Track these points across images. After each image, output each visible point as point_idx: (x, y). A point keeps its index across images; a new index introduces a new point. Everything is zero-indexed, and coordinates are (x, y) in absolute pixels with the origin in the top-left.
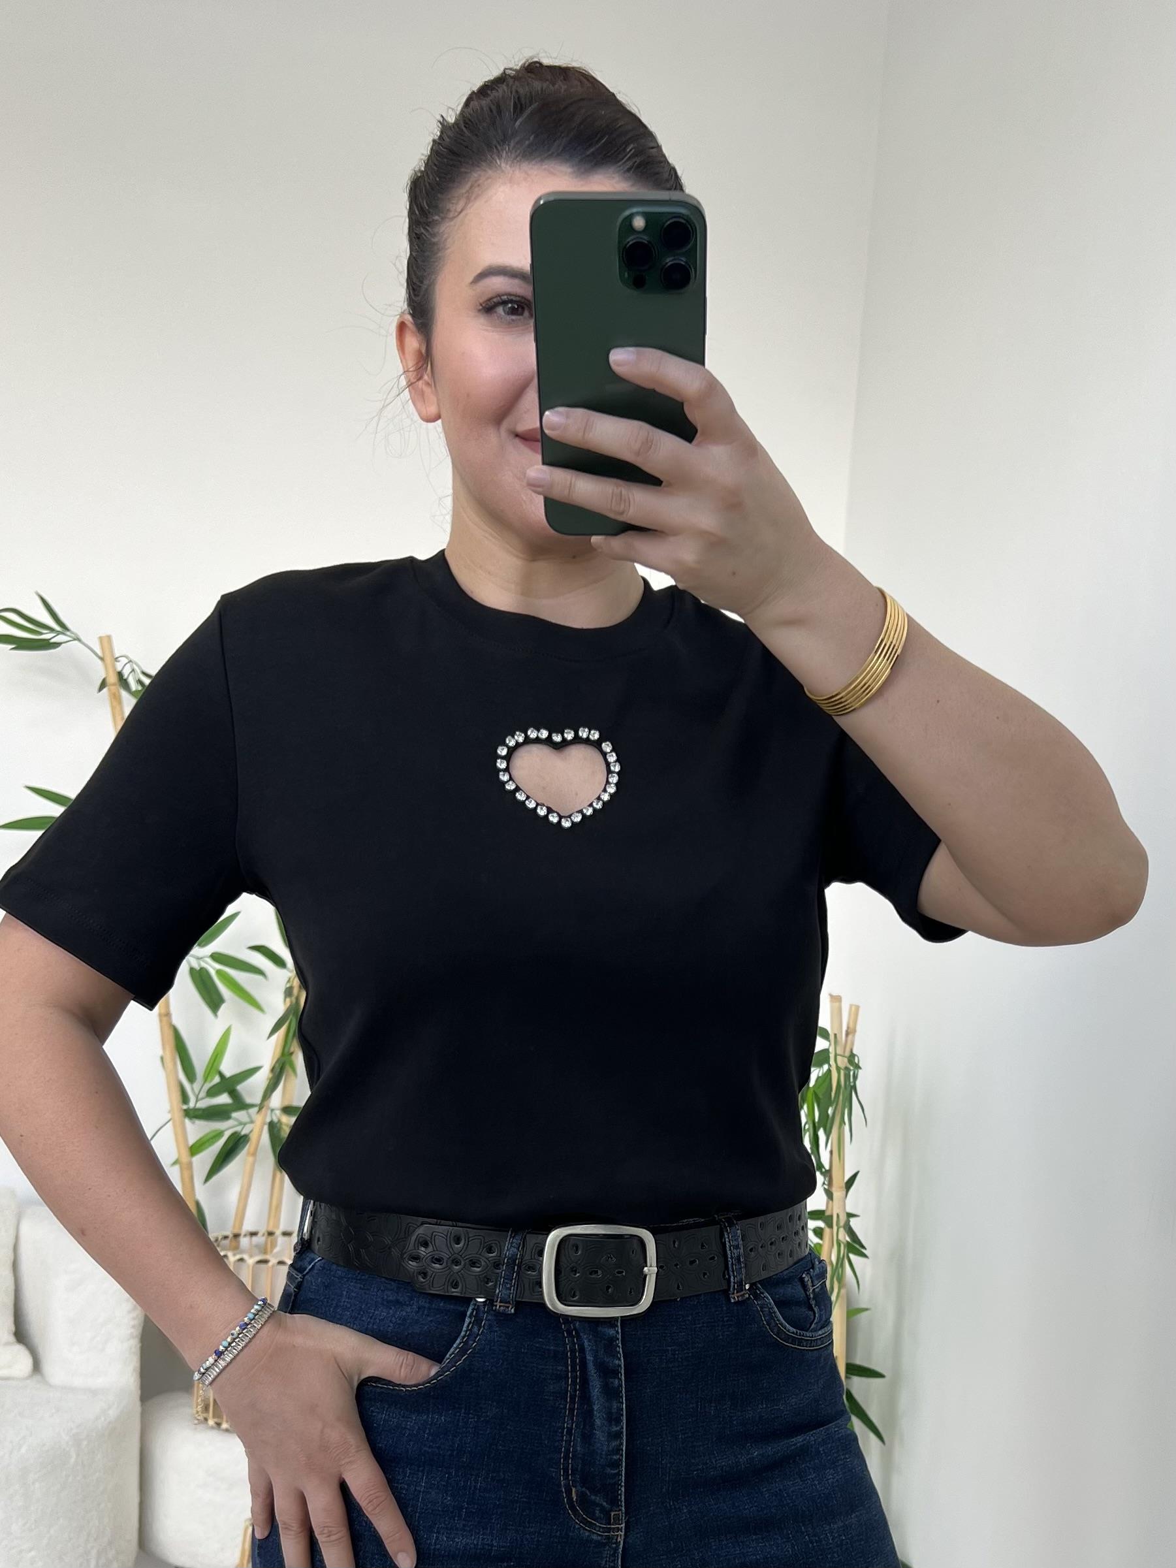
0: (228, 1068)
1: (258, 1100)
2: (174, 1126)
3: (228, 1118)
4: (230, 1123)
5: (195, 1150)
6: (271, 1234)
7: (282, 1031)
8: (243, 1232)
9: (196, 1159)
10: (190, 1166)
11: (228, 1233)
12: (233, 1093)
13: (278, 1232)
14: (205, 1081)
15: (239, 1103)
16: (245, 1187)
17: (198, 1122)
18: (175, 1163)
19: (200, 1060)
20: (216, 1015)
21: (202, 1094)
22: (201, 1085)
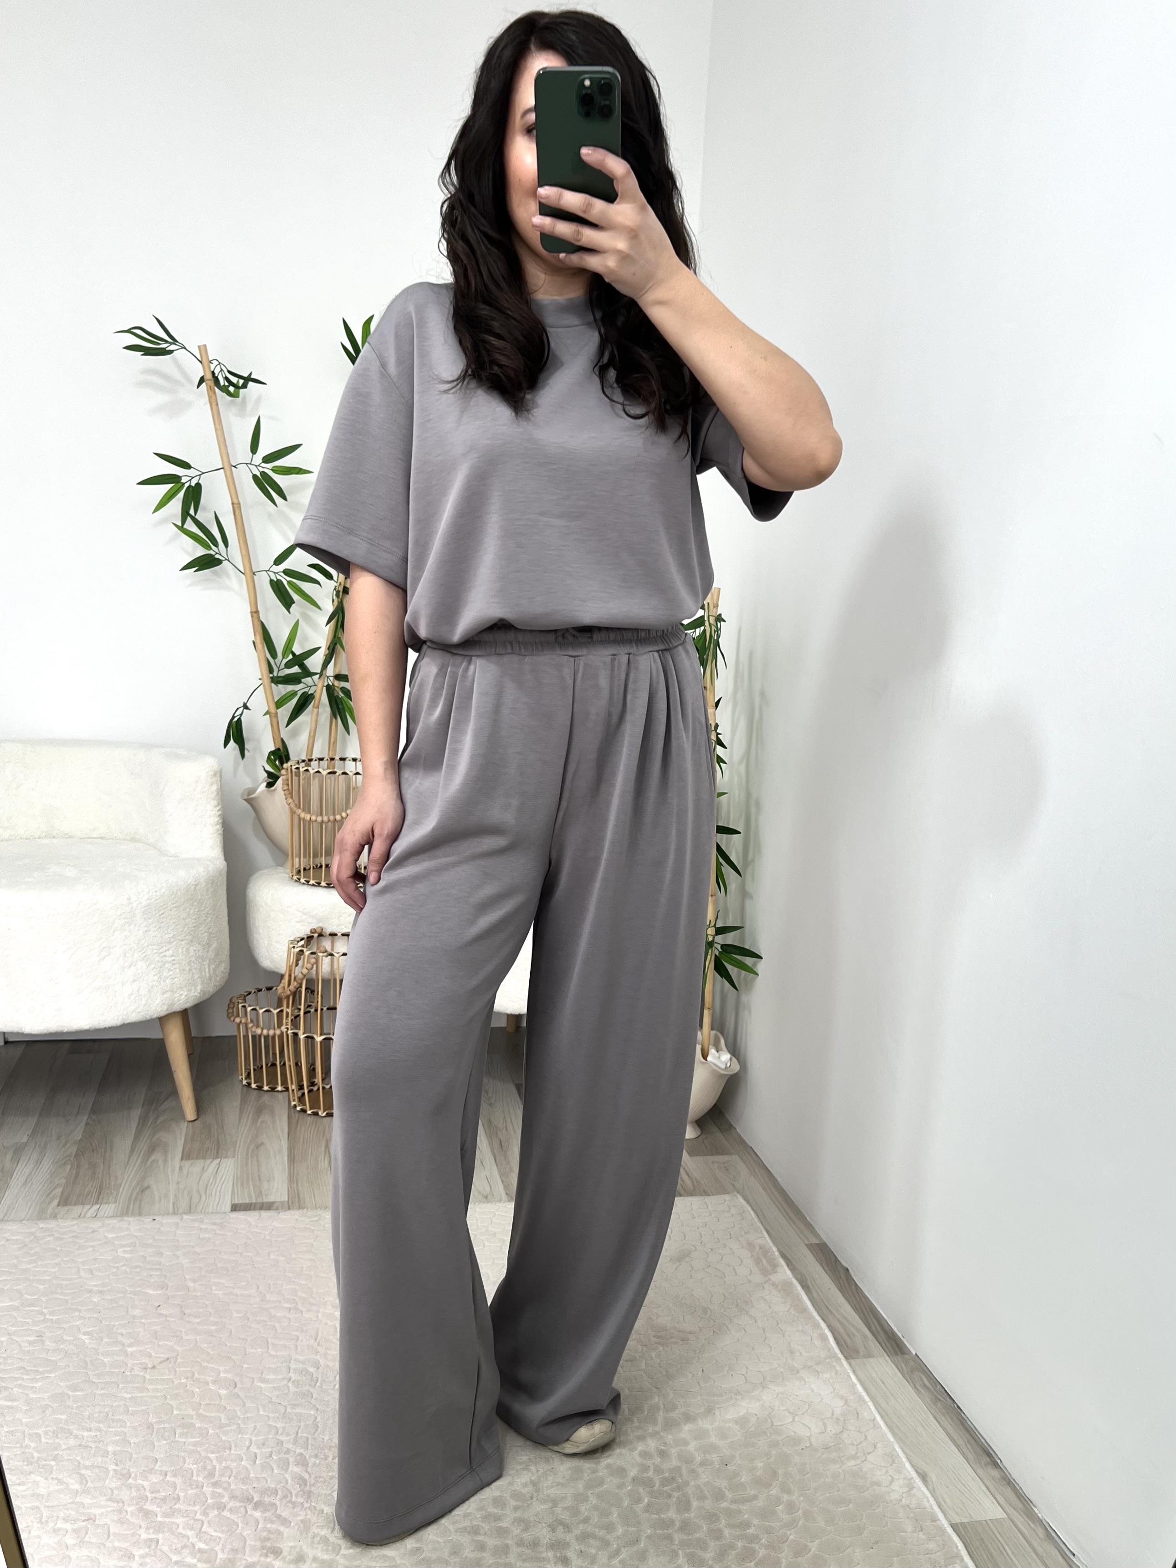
0: (298, 650)
1: (319, 672)
2: (264, 686)
3: (300, 682)
4: (301, 686)
5: (279, 704)
6: (332, 759)
7: (333, 623)
8: (314, 757)
9: (278, 711)
10: (277, 713)
11: (304, 758)
12: (302, 666)
13: (337, 758)
14: (283, 658)
15: (307, 673)
16: (313, 729)
17: (279, 685)
18: (265, 715)
19: (280, 643)
20: (289, 612)
21: (283, 666)
22: (281, 659)
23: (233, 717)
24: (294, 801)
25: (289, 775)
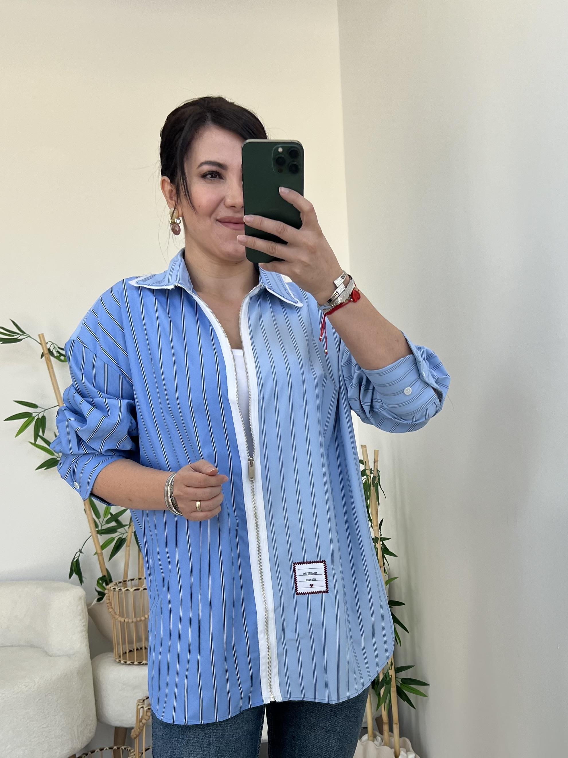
0: (114, 511)
1: (128, 524)
4: (117, 534)
5: (103, 547)
6: (140, 579)
8: (128, 579)
9: (103, 551)
11: (121, 580)
12: (117, 521)
14: (105, 517)
15: (120, 525)
16: (127, 559)
17: (103, 535)
18: (94, 555)
19: (102, 508)
21: (104, 523)
22: (103, 519)
23: (74, 558)
24: (114, 610)
25: (110, 593)
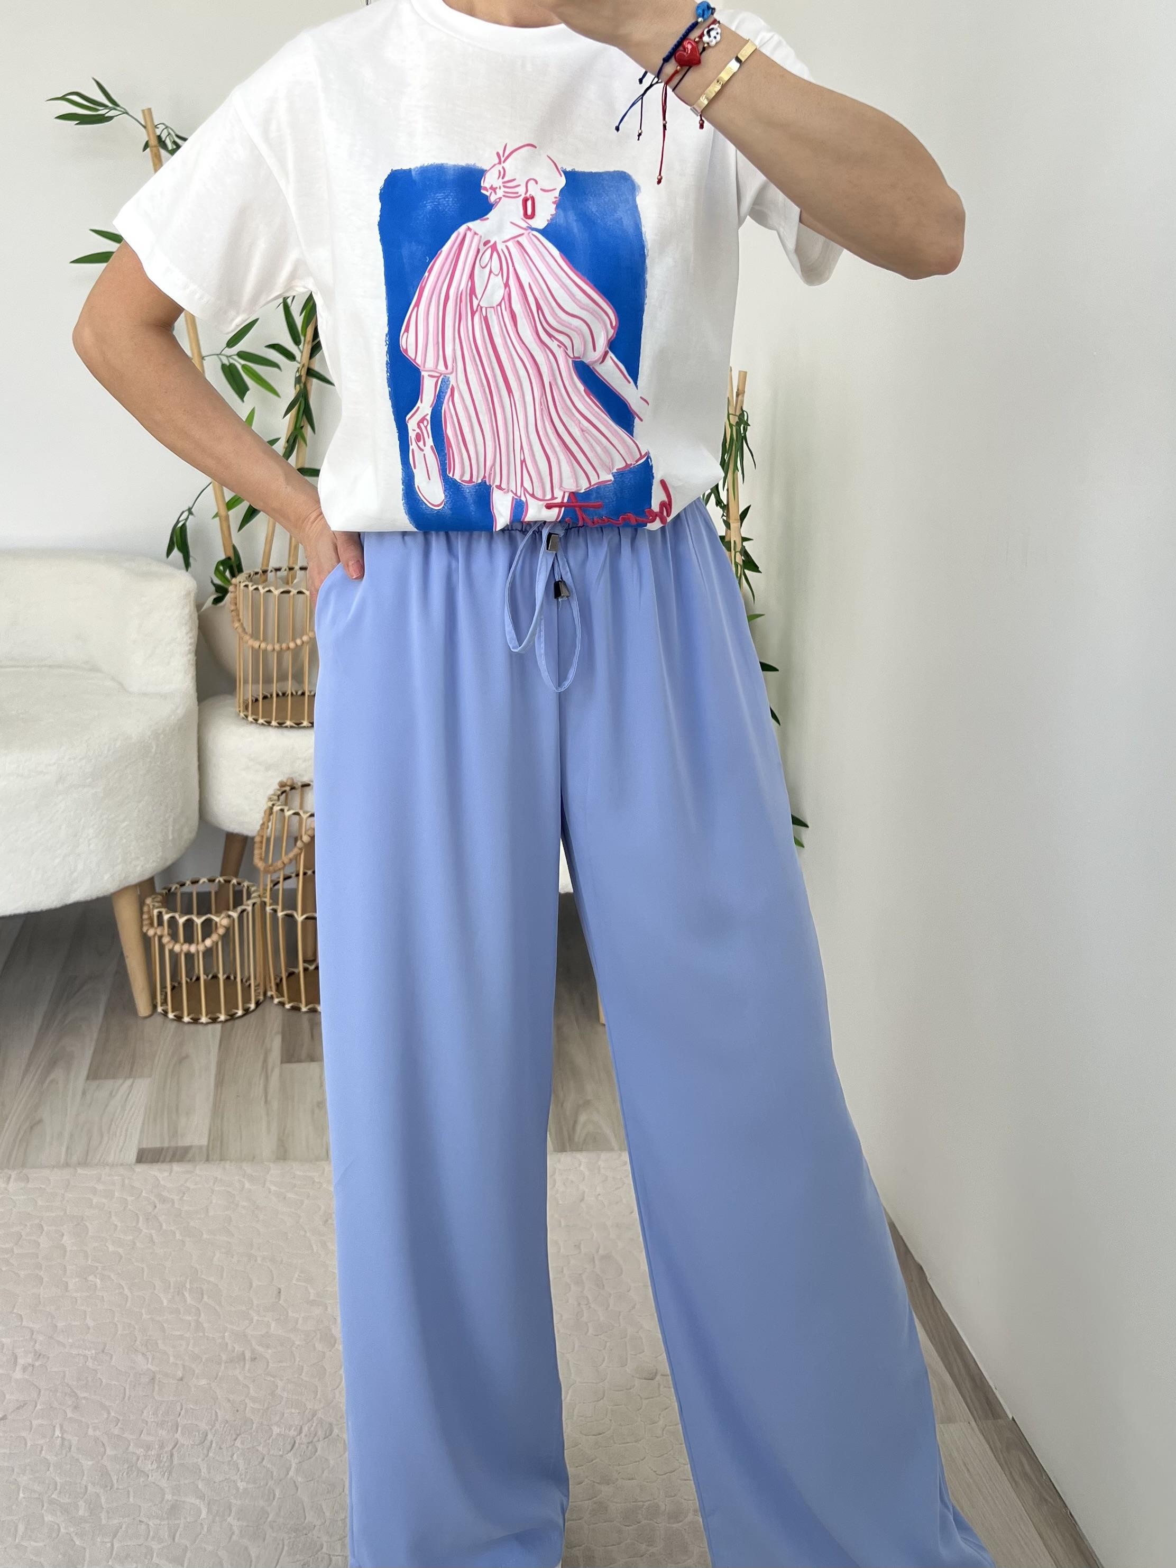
2: (214, 487)
5: (231, 505)
6: (292, 569)
7: (294, 410)
8: (270, 569)
9: (229, 513)
10: (227, 517)
18: (213, 518)
20: (243, 401)
23: (178, 522)
24: (242, 624)
25: (237, 592)
